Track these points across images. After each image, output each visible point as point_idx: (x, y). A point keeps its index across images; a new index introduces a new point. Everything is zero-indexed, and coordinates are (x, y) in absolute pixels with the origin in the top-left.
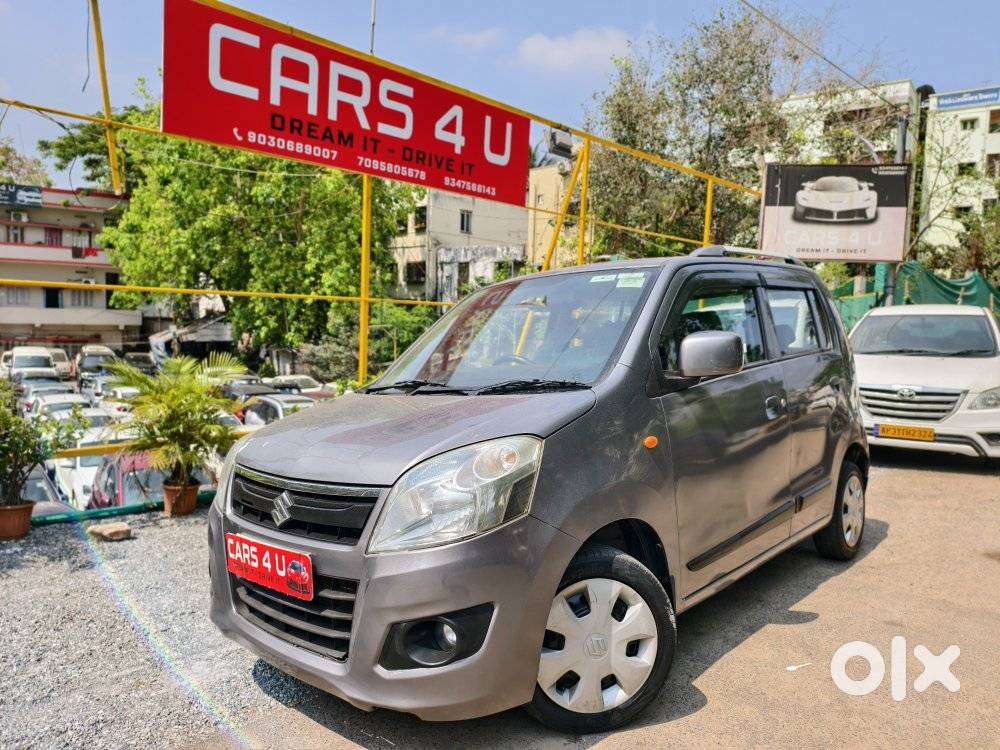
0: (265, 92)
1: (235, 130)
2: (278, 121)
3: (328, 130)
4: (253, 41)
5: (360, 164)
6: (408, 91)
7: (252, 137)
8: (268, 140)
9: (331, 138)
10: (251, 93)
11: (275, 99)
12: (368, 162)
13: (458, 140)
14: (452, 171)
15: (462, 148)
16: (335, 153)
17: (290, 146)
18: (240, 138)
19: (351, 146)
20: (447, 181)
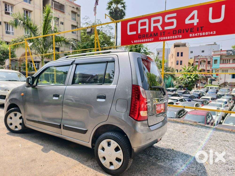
0: (137, 32)
1: (132, 41)
2: (140, 36)
3: (151, 34)
4: (135, 22)
5: (160, 39)
6: (175, 15)
7: (135, 41)
8: (138, 41)
9: (152, 36)
10: (134, 33)
11: (139, 32)
12: (162, 38)
13: (196, 21)
14: (193, 31)
15: (197, 23)
16: (153, 39)
17: (142, 41)
18: (133, 43)
19: (157, 36)
20: (191, 35)
